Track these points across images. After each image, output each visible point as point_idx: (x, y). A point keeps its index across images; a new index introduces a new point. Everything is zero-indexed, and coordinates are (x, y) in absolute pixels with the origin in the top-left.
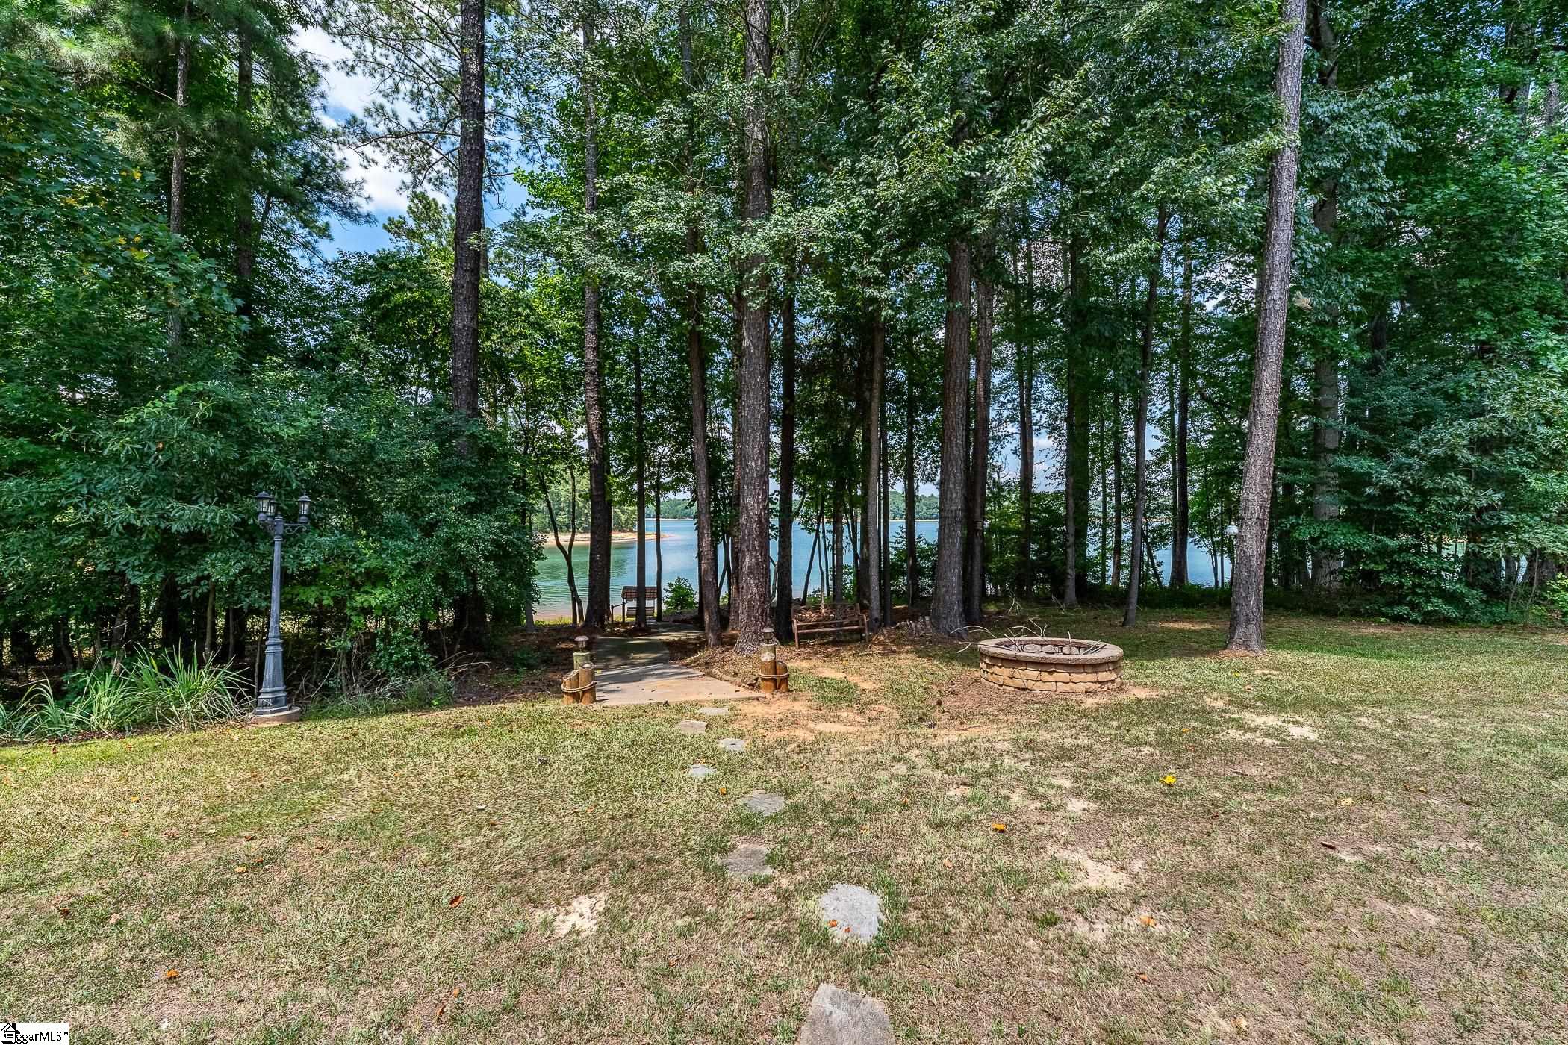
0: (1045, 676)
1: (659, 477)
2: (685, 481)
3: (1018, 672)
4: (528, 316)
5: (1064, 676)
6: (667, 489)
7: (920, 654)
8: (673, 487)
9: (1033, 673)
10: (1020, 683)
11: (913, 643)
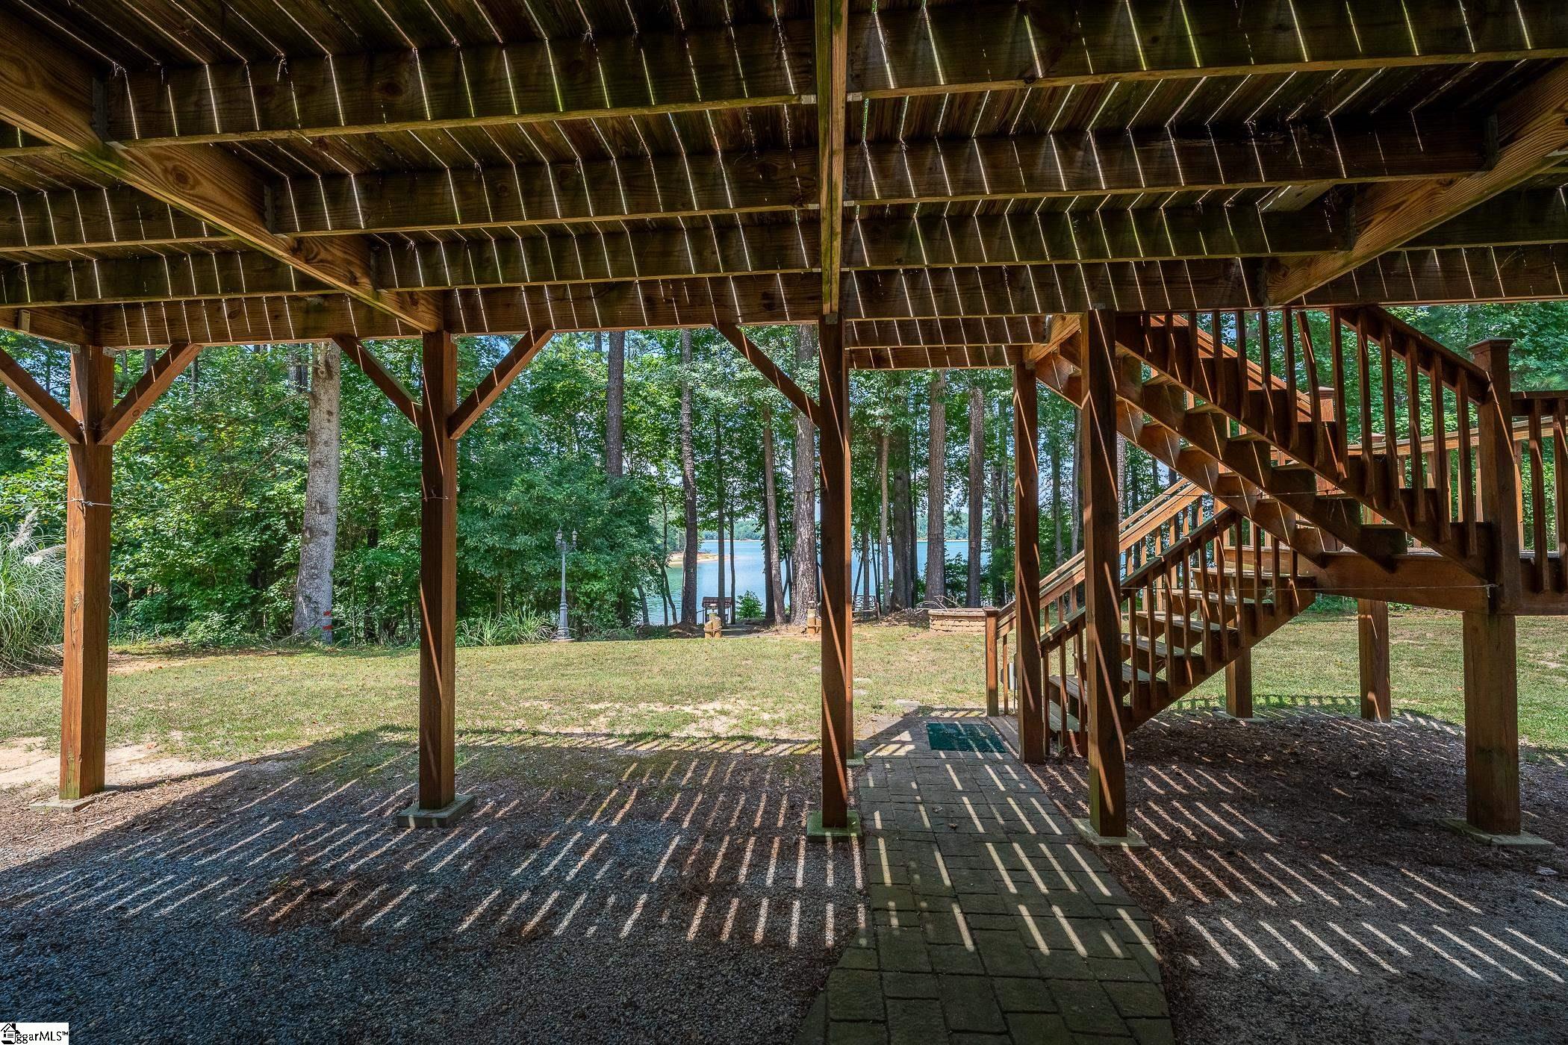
0: (957, 623)
1: (732, 506)
2: (753, 509)
3: (944, 622)
4: (646, 397)
5: (966, 623)
6: (738, 516)
7: (910, 625)
8: (743, 514)
9: (951, 622)
10: (944, 628)
11: (909, 620)
